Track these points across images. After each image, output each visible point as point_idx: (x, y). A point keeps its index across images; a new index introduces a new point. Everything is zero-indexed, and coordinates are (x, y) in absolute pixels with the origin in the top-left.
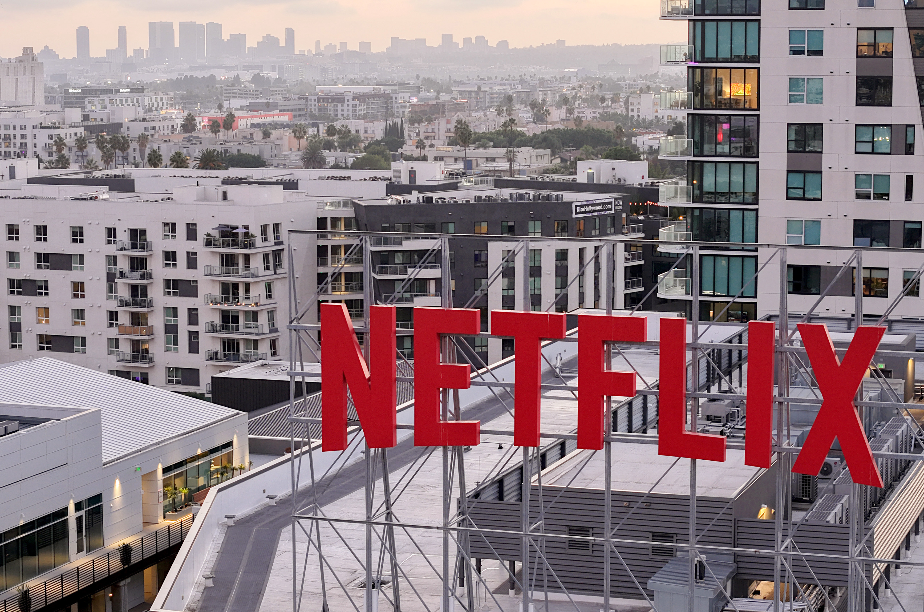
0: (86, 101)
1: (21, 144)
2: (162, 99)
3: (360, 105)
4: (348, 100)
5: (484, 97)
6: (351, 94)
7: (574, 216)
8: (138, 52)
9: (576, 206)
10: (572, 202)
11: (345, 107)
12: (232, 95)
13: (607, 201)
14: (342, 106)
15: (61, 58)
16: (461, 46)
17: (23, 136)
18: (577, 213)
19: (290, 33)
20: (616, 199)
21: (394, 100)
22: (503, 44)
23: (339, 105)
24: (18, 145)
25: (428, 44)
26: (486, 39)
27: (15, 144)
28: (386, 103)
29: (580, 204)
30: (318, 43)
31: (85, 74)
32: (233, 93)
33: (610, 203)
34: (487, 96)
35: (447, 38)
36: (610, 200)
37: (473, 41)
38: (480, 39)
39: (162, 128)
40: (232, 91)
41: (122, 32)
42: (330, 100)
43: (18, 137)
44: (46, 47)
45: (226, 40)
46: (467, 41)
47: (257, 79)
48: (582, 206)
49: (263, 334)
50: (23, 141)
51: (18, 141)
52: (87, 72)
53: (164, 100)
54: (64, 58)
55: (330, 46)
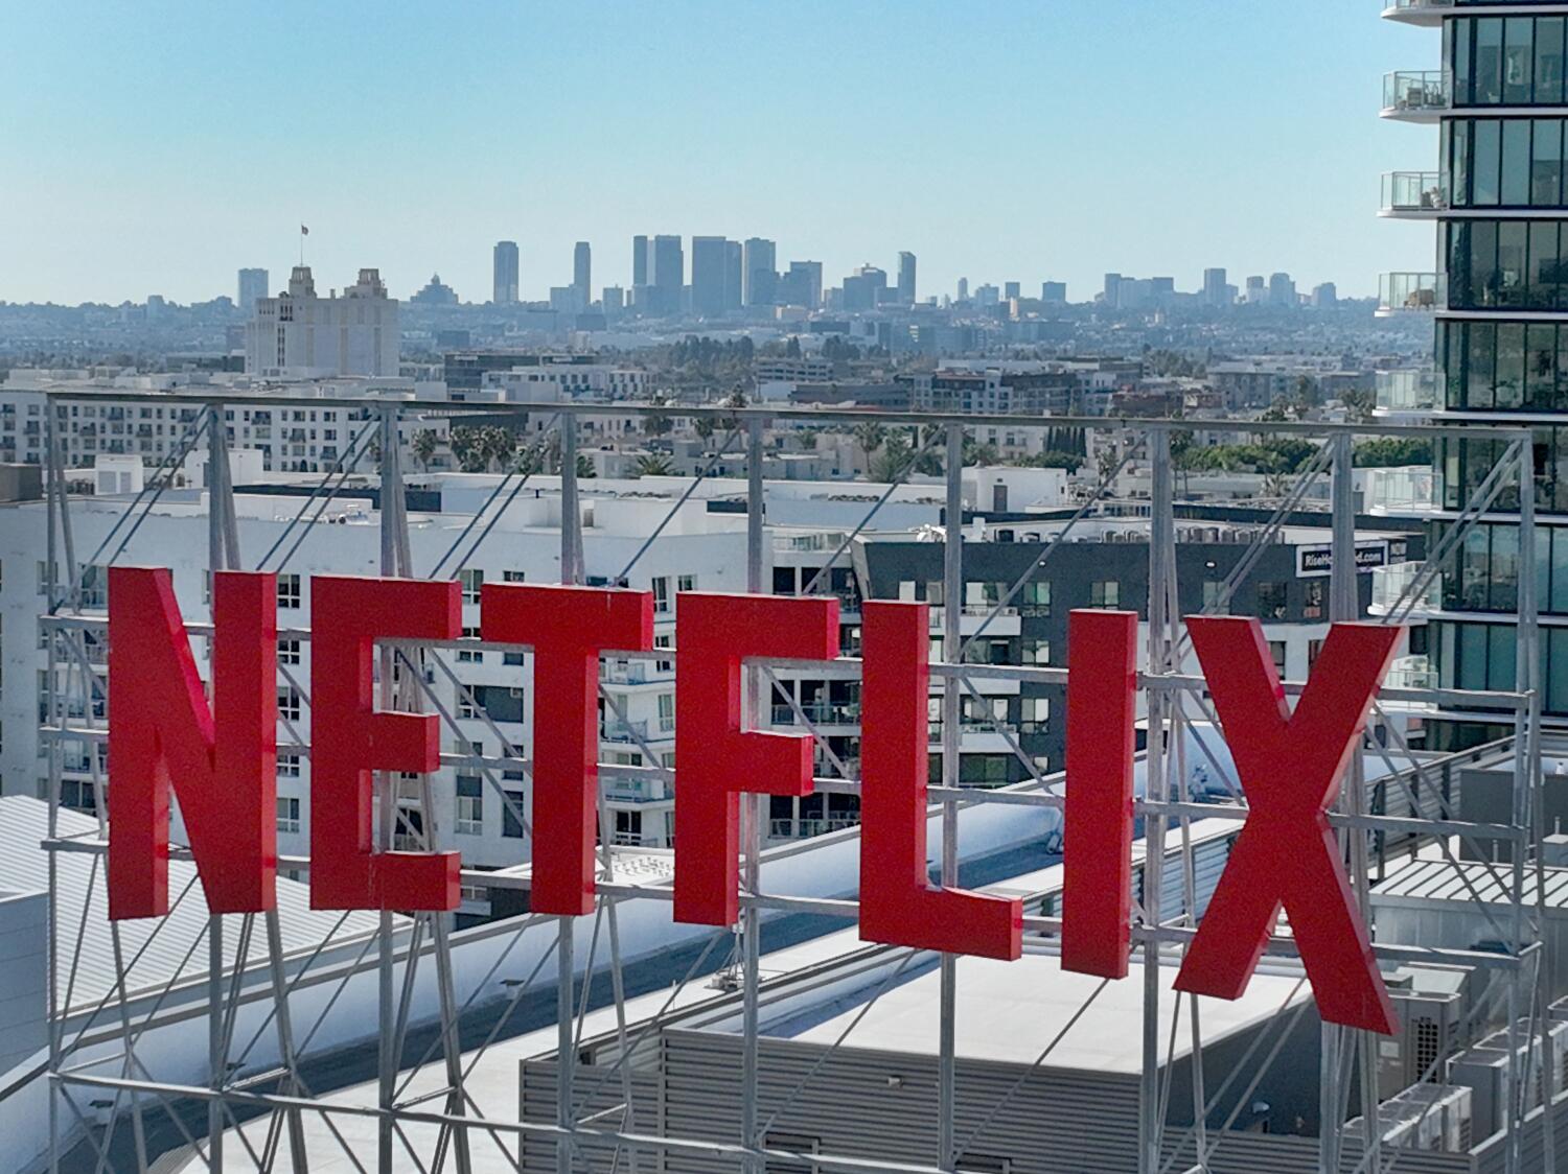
0: (485, 377)
1: (326, 448)
2: (632, 378)
3: (1016, 396)
4: (992, 385)
5: (1267, 385)
6: (999, 373)
7: (1300, 573)
8: (613, 293)
9: (1305, 554)
10: (1296, 546)
11: (986, 399)
12: (774, 374)
13: (1371, 545)
14: (981, 396)
15: (462, 301)
16: (1243, 291)
17: (330, 435)
18: (1305, 568)
19: (909, 262)
20: (1391, 542)
21: (1084, 387)
22: (1327, 290)
23: (975, 394)
24: (319, 450)
25: (1177, 289)
26: (1292, 279)
27: (313, 449)
28: (1068, 392)
29: (1313, 549)
30: (963, 284)
31: (507, 334)
32: (777, 371)
33: (1381, 550)
34: (1273, 385)
35: (1216, 277)
36: (1380, 544)
37: (1267, 283)
38: (1280, 280)
39: (606, 427)
40: (773, 367)
41: (583, 252)
42: (957, 385)
43: (320, 435)
44: (436, 280)
45: (782, 274)
46: (1256, 282)
47: (834, 348)
48: (1318, 554)
49: (654, 800)
50: (330, 443)
51: (321, 442)
52: (511, 330)
53: (637, 380)
54: (469, 303)
55: (988, 291)
